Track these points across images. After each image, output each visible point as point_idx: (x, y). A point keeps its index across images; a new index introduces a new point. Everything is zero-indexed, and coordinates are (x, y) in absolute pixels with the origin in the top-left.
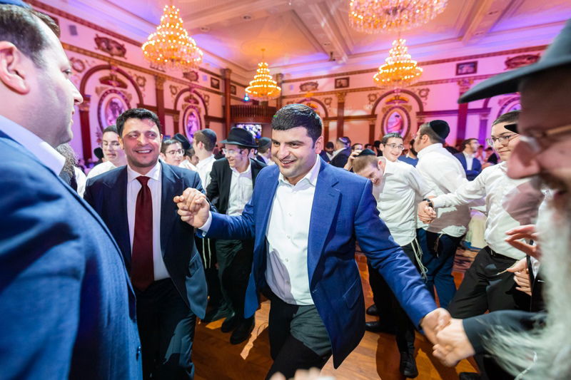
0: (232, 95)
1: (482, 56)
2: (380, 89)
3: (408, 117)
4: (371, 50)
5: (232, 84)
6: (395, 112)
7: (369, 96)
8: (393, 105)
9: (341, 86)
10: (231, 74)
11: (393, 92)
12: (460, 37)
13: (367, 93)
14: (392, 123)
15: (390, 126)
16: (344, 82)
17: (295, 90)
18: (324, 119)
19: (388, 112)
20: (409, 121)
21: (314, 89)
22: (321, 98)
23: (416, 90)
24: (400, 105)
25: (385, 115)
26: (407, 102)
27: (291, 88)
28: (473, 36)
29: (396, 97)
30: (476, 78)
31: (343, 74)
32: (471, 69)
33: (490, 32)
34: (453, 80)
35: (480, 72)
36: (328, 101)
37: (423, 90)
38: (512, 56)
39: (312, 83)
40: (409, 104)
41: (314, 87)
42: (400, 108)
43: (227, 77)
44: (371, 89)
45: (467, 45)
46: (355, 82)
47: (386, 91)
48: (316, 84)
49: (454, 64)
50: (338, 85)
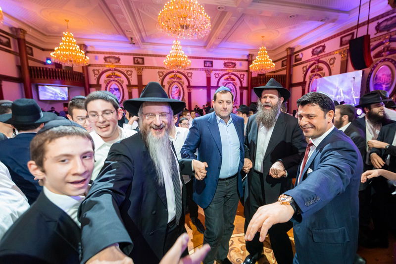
0: (28, 56)
1: (215, 59)
2: (165, 69)
3: (183, 88)
4: (158, 42)
5: (27, 45)
6: (176, 85)
7: (159, 72)
8: (174, 80)
9: (138, 63)
10: (26, 35)
11: (173, 72)
12: (205, 47)
13: (158, 70)
14: (174, 92)
15: (173, 93)
16: (140, 60)
17: (100, 60)
18: (127, 86)
19: (171, 85)
20: (183, 90)
21: (117, 62)
22: (124, 70)
23: (185, 72)
24: (178, 80)
25: (170, 86)
26: (181, 79)
27: (96, 58)
28: (211, 48)
29: (175, 75)
30: (213, 70)
31: (139, 55)
32: (210, 65)
33: (217, 47)
34: (203, 69)
35: (215, 67)
36: (129, 73)
37: (189, 73)
38: (226, 61)
39: (115, 57)
40: (182, 80)
41: (117, 60)
42: (178, 82)
43: (21, 37)
44: (159, 68)
45: (208, 51)
46: (148, 62)
47: (169, 71)
48: (119, 59)
49: (203, 60)
50: (136, 62)
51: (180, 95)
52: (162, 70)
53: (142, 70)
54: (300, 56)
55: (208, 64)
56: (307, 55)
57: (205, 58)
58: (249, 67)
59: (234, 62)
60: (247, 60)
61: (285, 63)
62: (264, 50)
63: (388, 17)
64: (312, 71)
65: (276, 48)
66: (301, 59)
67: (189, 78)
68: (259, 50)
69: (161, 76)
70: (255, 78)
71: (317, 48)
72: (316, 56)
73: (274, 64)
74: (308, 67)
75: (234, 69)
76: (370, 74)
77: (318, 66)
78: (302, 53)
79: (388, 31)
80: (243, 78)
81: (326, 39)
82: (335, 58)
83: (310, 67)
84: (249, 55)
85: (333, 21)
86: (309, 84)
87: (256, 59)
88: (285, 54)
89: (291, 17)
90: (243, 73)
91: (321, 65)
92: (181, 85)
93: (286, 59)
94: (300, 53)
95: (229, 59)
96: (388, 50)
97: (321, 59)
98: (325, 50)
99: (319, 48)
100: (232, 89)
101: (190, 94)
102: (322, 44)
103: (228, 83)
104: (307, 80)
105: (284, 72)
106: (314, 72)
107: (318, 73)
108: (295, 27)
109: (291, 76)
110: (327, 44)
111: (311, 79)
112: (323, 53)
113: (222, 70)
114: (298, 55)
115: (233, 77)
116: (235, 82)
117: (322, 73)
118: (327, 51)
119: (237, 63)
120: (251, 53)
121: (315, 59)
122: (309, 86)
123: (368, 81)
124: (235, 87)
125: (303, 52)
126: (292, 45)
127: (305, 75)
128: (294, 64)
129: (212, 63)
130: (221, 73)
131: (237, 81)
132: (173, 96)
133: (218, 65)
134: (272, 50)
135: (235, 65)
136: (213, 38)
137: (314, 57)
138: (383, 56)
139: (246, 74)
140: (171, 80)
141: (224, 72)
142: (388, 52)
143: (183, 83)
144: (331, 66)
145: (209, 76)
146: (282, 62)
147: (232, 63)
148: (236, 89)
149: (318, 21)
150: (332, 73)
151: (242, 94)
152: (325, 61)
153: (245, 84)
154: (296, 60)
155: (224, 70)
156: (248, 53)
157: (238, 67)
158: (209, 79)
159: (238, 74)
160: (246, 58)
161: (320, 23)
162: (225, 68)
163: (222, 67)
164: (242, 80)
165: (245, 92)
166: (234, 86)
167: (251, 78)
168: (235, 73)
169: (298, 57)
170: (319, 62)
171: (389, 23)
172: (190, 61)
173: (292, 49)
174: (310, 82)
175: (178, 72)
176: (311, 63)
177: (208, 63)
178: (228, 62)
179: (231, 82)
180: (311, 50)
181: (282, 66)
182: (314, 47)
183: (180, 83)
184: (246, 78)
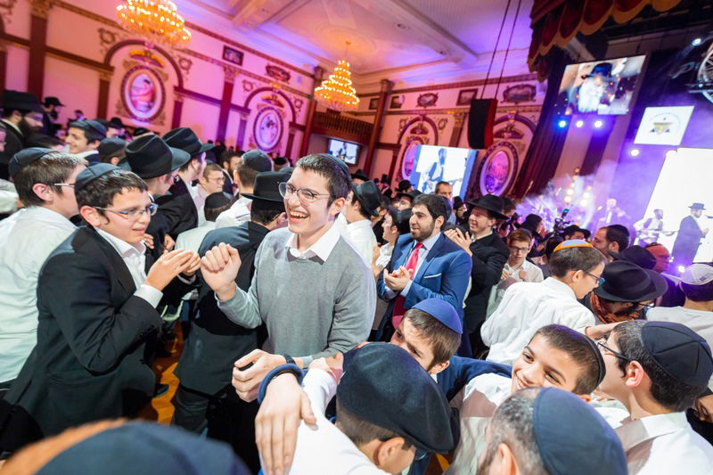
51: (153, 100)
52: (113, 30)
53: (51, 6)
54: (400, 100)
55: (232, 56)
56: (410, 102)
57: (227, 41)
58: (313, 91)
59: (287, 70)
60: (312, 76)
61: (375, 103)
62: (346, 67)
63: (520, 83)
64: (413, 131)
65: (366, 71)
66: (399, 106)
67: (183, 72)
68: (336, 65)
69: (107, 42)
70: (321, 114)
71: (426, 95)
72: (422, 108)
73: (358, 100)
74: (407, 122)
75: (285, 84)
76: (485, 159)
77: (422, 125)
78: (403, 97)
79: (516, 103)
80: (299, 107)
81: (440, 86)
82: (446, 120)
83: (412, 122)
84: (317, 68)
85: (456, 61)
86: (405, 150)
87: (328, 79)
88: (378, 89)
89: (399, 25)
90: (300, 98)
91: (426, 125)
92: (159, 80)
93: (378, 97)
94: (400, 95)
95: (278, 62)
96: (511, 131)
97: (429, 116)
98: (436, 103)
99: (428, 97)
100: (274, 121)
101: (178, 107)
102: (434, 92)
103: (269, 108)
104: (403, 142)
105: (371, 120)
106: (415, 133)
107: (421, 136)
108: (401, 47)
109: (380, 129)
110: (441, 93)
111: (408, 144)
112: (433, 108)
113: (260, 78)
114: (398, 97)
115: (280, 98)
116: (284, 110)
117: (426, 138)
118: (439, 105)
119: (294, 74)
120: (323, 65)
121: (421, 112)
122: (403, 154)
123: (481, 169)
124: (281, 121)
125: (406, 95)
126: (391, 77)
127: (402, 134)
128: (389, 110)
129: (241, 56)
130: (258, 84)
131: (287, 109)
132: (134, 98)
133: (254, 65)
134: (360, 73)
135: (287, 77)
136: (250, 4)
137: (419, 108)
138: (503, 137)
139: (306, 101)
140: (133, 60)
141: (265, 85)
142: (510, 134)
143: (167, 77)
144: (439, 131)
145: (230, 81)
146: (372, 100)
147: (284, 73)
148: (282, 124)
149: (437, 51)
150: (439, 142)
151: (291, 137)
152: (434, 120)
153: (300, 120)
154: (394, 105)
155: (264, 80)
156: (316, 63)
157: (293, 83)
158: (228, 88)
159: (292, 96)
160: (311, 71)
161: (438, 56)
162: (268, 77)
163: (262, 73)
164: (297, 110)
165: (298, 135)
166: (280, 117)
167: (315, 113)
168: (287, 93)
169: (396, 100)
170: (425, 119)
171: (520, 92)
172: (189, 34)
173: (390, 84)
174: (407, 147)
175: (156, 48)
176: (415, 116)
177: (234, 54)
178: (275, 67)
179: (276, 107)
180: (416, 95)
181: (370, 108)
182: (423, 93)
183: (156, 75)
184: (304, 108)
